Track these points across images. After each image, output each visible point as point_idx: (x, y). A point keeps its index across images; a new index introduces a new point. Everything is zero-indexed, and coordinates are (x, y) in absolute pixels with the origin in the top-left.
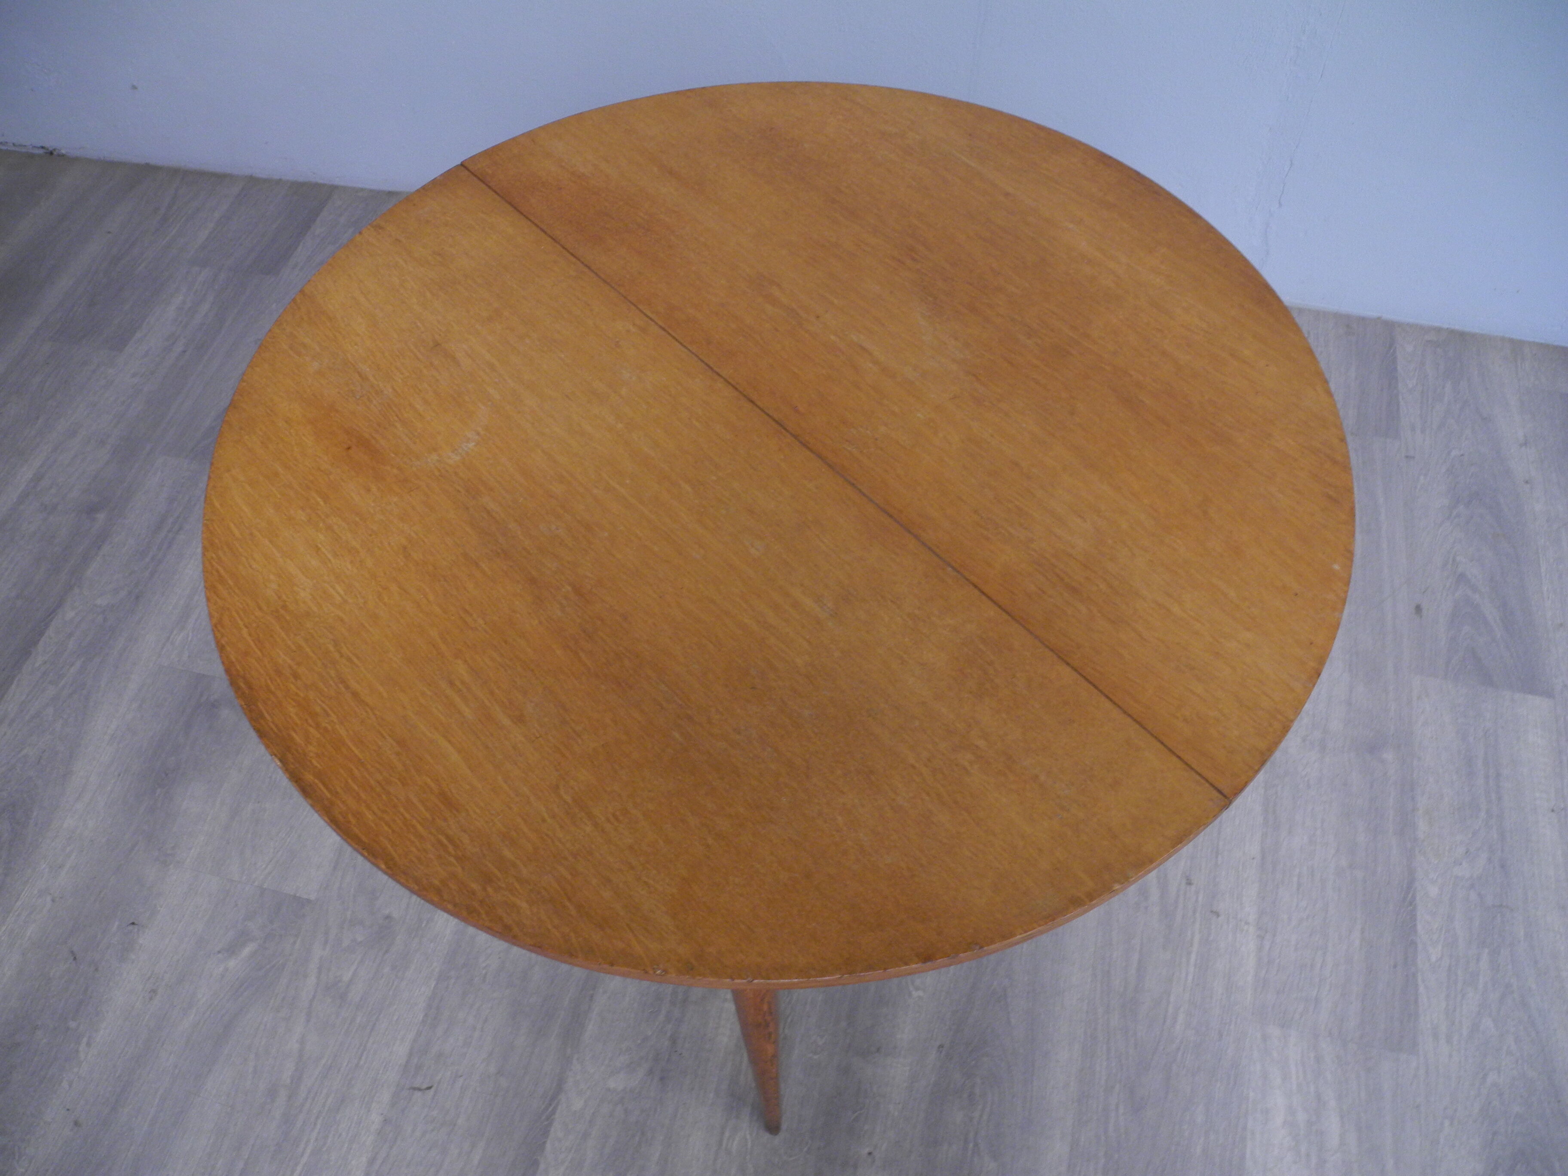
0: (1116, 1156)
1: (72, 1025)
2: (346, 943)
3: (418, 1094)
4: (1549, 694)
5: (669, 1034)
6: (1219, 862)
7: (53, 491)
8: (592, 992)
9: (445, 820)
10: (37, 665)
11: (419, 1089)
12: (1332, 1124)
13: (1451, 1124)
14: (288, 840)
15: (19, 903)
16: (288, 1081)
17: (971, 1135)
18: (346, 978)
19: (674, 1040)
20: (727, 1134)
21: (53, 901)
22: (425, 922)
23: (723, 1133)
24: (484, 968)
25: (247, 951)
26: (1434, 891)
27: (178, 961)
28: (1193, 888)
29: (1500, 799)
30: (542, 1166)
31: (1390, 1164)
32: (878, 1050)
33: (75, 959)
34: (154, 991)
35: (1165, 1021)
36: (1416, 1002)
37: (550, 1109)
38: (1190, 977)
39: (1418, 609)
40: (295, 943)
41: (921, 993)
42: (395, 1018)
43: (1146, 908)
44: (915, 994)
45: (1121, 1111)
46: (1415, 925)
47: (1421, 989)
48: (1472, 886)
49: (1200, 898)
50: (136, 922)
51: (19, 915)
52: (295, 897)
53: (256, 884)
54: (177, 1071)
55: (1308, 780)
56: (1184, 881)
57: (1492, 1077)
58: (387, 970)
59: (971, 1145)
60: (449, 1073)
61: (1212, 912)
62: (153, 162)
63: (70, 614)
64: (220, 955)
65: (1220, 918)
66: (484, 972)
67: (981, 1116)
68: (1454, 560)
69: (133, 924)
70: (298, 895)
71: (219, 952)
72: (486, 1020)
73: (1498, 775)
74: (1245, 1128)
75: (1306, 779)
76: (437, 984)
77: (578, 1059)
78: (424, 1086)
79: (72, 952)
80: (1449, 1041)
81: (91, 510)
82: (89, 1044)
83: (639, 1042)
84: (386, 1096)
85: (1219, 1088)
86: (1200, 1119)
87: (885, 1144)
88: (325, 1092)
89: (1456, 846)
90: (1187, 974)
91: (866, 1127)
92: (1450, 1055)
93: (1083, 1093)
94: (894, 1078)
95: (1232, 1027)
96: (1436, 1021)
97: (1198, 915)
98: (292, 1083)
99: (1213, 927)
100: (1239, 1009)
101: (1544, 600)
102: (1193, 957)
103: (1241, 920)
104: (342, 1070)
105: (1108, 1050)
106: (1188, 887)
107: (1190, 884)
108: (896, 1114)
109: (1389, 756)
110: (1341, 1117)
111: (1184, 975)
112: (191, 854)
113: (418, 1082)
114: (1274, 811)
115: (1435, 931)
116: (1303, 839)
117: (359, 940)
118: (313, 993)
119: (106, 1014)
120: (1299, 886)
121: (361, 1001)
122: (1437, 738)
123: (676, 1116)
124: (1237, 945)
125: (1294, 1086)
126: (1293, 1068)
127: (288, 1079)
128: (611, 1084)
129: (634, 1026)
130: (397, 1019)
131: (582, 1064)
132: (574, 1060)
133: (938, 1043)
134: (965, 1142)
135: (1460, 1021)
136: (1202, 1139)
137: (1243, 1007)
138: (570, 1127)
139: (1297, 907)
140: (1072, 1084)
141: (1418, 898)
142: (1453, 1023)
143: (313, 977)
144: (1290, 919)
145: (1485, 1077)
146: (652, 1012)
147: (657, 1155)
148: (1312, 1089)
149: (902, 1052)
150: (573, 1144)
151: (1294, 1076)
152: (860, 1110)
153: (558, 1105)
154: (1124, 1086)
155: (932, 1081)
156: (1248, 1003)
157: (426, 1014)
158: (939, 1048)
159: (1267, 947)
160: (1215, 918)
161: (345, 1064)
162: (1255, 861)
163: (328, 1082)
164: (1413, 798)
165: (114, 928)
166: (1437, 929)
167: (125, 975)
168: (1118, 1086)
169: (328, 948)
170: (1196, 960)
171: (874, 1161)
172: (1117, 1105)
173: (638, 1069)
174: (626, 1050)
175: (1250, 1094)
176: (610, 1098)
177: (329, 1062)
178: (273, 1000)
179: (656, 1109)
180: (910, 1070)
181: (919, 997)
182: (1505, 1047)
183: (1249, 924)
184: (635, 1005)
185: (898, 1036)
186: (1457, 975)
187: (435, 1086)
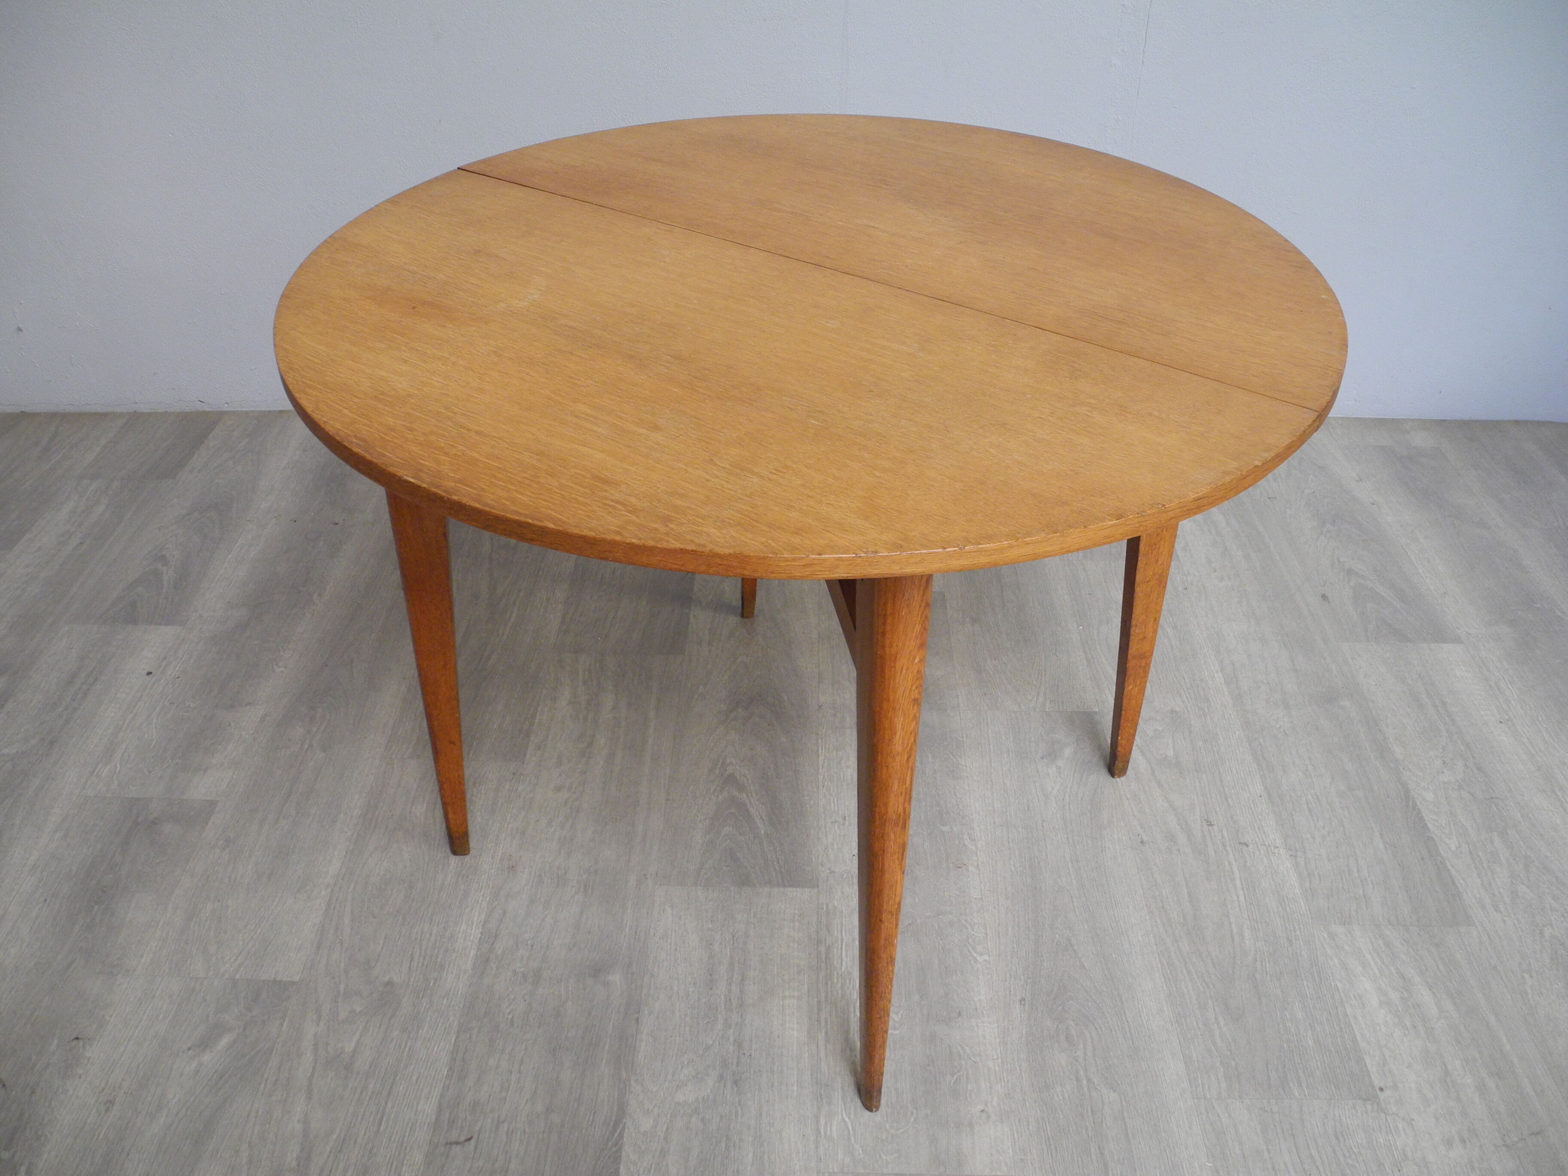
0: (1233, 1063)
1: (6, 1155)
2: (343, 1015)
3: (456, 1149)
4: (1457, 640)
5: (731, 1039)
6: (1231, 803)
8: (637, 1015)
9: (606, 491)
11: (457, 1143)
12: (1425, 996)
13: (1531, 976)
16: (294, 1164)
17: (1082, 1073)
18: (349, 1047)
19: (739, 1044)
20: (822, 1121)
22: (432, 981)
23: (818, 1122)
24: (509, 1014)
25: (224, 1041)
26: (1430, 796)
27: (138, 1066)
28: (1215, 828)
29: (1453, 720)
31: (1492, 1020)
32: (960, 1014)
33: (4, 1086)
34: (111, 1102)
35: (1233, 939)
36: (1453, 883)
37: (616, 1135)
38: (1242, 898)
39: (1324, 597)
40: (281, 1025)
41: (986, 957)
42: (415, 1078)
43: (1179, 850)
44: (980, 959)
45: (1222, 1023)
46: (1426, 825)
47: (1453, 872)
48: (1461, 787)
49: (1225, 834)
50: (80, 1037)
52: (275, 981)
53: (227, 976)
55: (1284, 731)
56: (1205, 824)
57: (1547, 932)
58: (395, 1033)
59: (1085, 1082)
60: (489, 1120)
61: (1240, 843)
64: (190, 1052)
65: (1249, 848)
66: (510, 1016)
67: (1085, 1054)
68: (1339, 561)
69: (77, 1038)
70: (278, 979)
71: (189, 1049)
72: (522, 1062)
73: (1444, 704)
74: (1346, 1015)
75: (1282, 730)
76: (457, 1037)
77: (636, 1081)
78: (463, 1138)
80: (1496, 909)
83: (701, 1053)
84: (418, 1158)
85: (1307, 985)
86: (1300, 1015)
87: (995, 1099)
88: (341, 1166)
89: (1433, 760)
90: (1238, 897)
91: (969, 1087)
92: (1504, 921)
93: (1179, 1013)
94: (984, 1037)
95: (1298, 933)
96: (1478, 896)
97: (1228, 848)
98: (299, 1165)
99: (1246, 855)
100: (1298, 917)
101: (1423, 579)
102: (1238, 882)
103: (1270, 846)
104: (359, 1140)
105: (1189, 972)
106: (1210, 828)
107: (1211, 825)
108: (997, 1068)
109: (1346, 703)
110: (1431, 990)
111: (1235, 897)
112: (143, 960)
113: (454, 1136)
114: (1264, 758)
115: (1444, 826)
116: (1298, 774)
117: (358, 1009)
118: (311, 1070)
119: (49, 1136)
120: (1310, 810)
121: (370, 1068)
122: (1380, 685)
123: (761, 1114)
124: (1274, 866)
125: (1376, 971)
126: (1369, 957)
127: (294, 1162)
128: (680, 1097)
129: (691, 1038)
130: (418, 1078)
131: (642, 1085)
132: (632, 1082)
133: (1019, 998)
134: (1077, 1080)
135: (1500, 893)
136: (1310, 1032)
137: (1300, 914)
138: (643, 1148)
139: (1315, 827)
140: (1165, 1008)
141: (1418, 803)
142: (1494, 895)
143: (309, 1055)
144: (1313, 838)
145: (1542, 933)
146: (708, 1023)
147: (750, 1156)
148: (1393, 971)
149: (984, 1012)
150: (651, 1165)
151: (1372, 963)
152: (959, 1071)
153: (624, 1127)
154: (1216, 1000)
155: (1024, 1032)
156: (1304, 910)
157: (451, 1069)
158: (1021, 1002)
159: (1302, 863)
160: (1245, 848)
161: (363, 1133)
162: (1263, 798)
163: (344, 1156)
164: (1380, 730)
165: (53, 1047)
166: (1445, 824)
167: (71, 1091)
168: (1210, 1002)
169: (322, 1024)
170: (1242, 884)
171: (989, 1117)
172: (1216, 1019)
173: (706, 1078)
174: (688, 1063)
175: (1339, 985)
176: (682, 1111)
177: (342, 1136)
178: (262, 1086)
179: (737, 1112)
180: (998, 1027)
181: (984, 960)
182: (1547, 906)
183: (1278, 847)
184: (688, 1019)
185: (975, 999)
186: (1479, 857)
187: (475, 1136)
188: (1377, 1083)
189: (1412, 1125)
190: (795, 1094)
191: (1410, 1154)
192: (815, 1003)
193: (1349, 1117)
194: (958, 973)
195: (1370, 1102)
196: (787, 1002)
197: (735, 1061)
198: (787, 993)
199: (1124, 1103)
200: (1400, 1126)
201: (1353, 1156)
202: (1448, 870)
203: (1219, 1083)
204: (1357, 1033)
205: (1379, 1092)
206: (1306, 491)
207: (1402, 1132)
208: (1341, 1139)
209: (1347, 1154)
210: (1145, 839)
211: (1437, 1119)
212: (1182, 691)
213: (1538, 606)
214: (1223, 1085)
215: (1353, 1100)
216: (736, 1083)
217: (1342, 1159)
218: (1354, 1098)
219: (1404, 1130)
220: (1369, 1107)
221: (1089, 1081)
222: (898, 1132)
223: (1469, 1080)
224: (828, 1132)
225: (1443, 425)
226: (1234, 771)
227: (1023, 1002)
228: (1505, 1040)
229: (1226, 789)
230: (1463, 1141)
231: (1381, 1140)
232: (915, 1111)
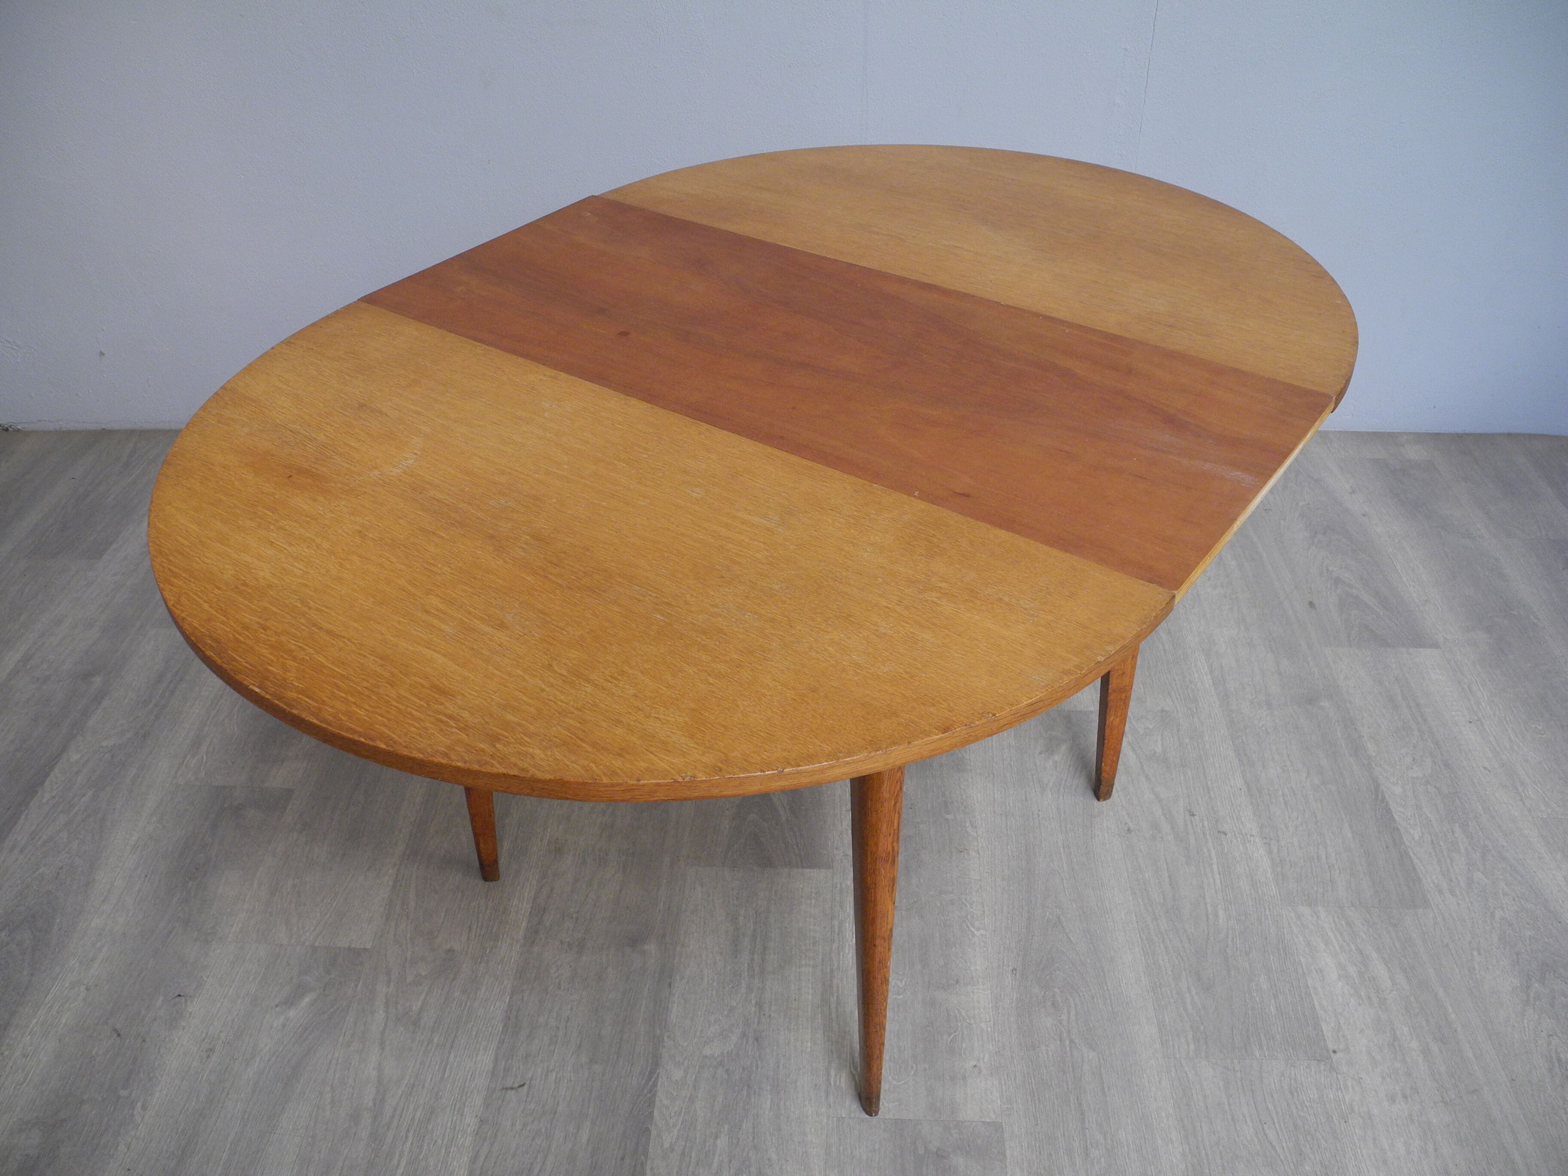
0: (1202, 1028)
1: (124, 1093)
2: (410, 979)
3: (511, 1094)
4: (1436, 646)
5: (753, 1002)
6: (1213, 796)
7: (45, 666)
8: (670, 980)
10: (45, 800)
11: (512, 1089)
12: (1380, 970)
13: (1480, 954)
14: (334, 904)
15: (49, 997)
16: (371, 1104)
17: (1065, 1034)
18: (416, 1006)
19: (760, 1006)
21: (87, 989)
22: (488, 950)
23: (829, 1074)
24: (557, 977)
25: (307, 1000)
26: (1398, 790)
27: (233, 1020)
28: (1197, 818)
29: (1425, 720)
30: (654, 1132)
31: (1441, 992)
32: (957, 982)
33: (119, 1035)
34: (212, 1050)
35: (1208, 918)
36: (1414, 869)
37: (651, 1083)
38: (1218, 881)
39: (1311, 604)
40: (356, 986)
41: (982, 932)
42: (474, 1033)
43: (1162, 838)
44: (978, 933)
45: (1194, 992)
46: (1392, 816)
47: (1416, 860)
48: (1428, 782)
49: (1206, 823)
50: (182, 994)
51: (51, 1008)
52: (349, 949)
53: (307, 943)
54: (246, 1116)
55: (1266, 730)
56: (1187, 814)
57: (1498, 914)
58: (457, 994)
59: (1067, 1042)
60: (539, 1070)
61: (1219, 832)
62: (108, 427)
63: (75, 757)
64: (277, 1009)
65: (1227, 836)
66: (557, 981)
67: (1069, 1017)
68: (1327, 570)
69: (179, 996)
70: (353, 946)
71: (277, 1006)
72: (568, 1019)
73: (1418, 705)
74: (1307, 986)
75: (1264, 729)
76: (511, 998)
77: (668, 1037)
78: (517, 1085)
79: (115, 1030)
80: (1452, 893)
81: (87, 676)
82: (144, 1108)
83: (726, 1013)
84: (478, 1100)
85: (1273, 960)
86: (1265, 986)
87: (987, 1056)
88: (412, 1106)
89: (1404, 757)
90: (1214, 881)
91: (964, 1045)
92: (1458, 904)
93: (1155, 984)
94: (978, 1002)
95: (1268, 912)
96: (1436, 881)
97: (1208, 837)
98: (375, 1105)
99: (1224, 843)
100: (1268, 898)
101: (1407, 587)
102: (1215, 867)
103: (1246, 834)
104: (426, 1085)
105: (1166, 948)
106: (1192, 818)
107: (1193, 815)
108: (989, 1029)
109: (1325, 704)
110: (1385, 964)
111: (1212, 881)
112: (233, 930)
113: (509, 1083)
114: (1246, 754)
115: (1410, 818)
116: (1277, 770)
117: (423, 974)
118: (383, 1025)
119: (160, 1078)
120: (1286, 803)
121: (435, 1024)
122: (1359, 687)
123: (778, 1067)
124: (1250, 852)
125: (1337, 948)
126: (1331, 934)
127: (370, 1103)
128: (707, 1051)
129: (718, 1001)
130: (477, 1034)
131: (674, 1041)
132: (665, 1038)
133: (1011, 968)
134: (1061, 1040)
135: (1456, 878)
136: (1273, 1001)
137: (1271, 897)
138: (675, 1094)
139: (1289, 818)
140: (1143, 978)
141: (1387, 796)
142: (1452, 881)
143: (381, 1012)
144: (1287, 827)
145: (1493, 915)
146: (733, 987)
147: (769, 1102)
148: (1353, 948)
149: (980, 980)
150: (682, 1108)
151: (1334, 941)
152: (955, 1032)
153: (657, 1078)
154: (1190, 972)
155: (1014, 999)
156: (1275, 893)
157: (505, 1024)
158: (1013, 971)
159: (1276, 851)
160: (1223, 836)
161: (429, 1079)
162: (1242, 791)
163: (414, 1098)
164: (1356, 729)
165: (159, 1002)
166: (1411, 816)
167: (176, 1040)
168: (1184, 973)
169: (392, 985)
170: (1219, 869)
171: (980, 1071)
172: (1188, 988)
173: (730, 1035)
174: (715, 1021)
175: (1302, 960)
176: (709, 1064)
177: (412, 1082)
178: (341, 1038)
179: (757, 1065)
180: (991, 993)
181: (981, 935)
182: (1501, 891)
183: (1253, 836)
184: (715, 984)
185: (972, 968)
186: (1440, 846)
187: (528, 1083)
188: (1331, 1046)
189: (1360, 1082)
190: (809, 1050)
191: (1356, 1109)
192: (829, 971)
193: (1304, 1075)
194: (957, 945)
195: (1323, 1063)
196: (803, 970)
197: (756, 1021)
198: (803, 962)
199: (1101, 1061)
200: (1350, 1084)
201: (1305, 1109)
202: (1410, 858)
203: (1188, 1045)
204: (1316, 1002)
205: (1332, 1055)
206: (1301, 503)
207: (1351, 1089)
208: (1295, 1094)
209: (1300, 1107)
210: (1131, 826)
211: (1383, 1078)
212: (1173, 692)
213: (1515, 613)
214: (1192, 1047)
215: (1308, 1061)
216: (757, 1039)
217: (1294, 1111)
218: (1309, 1060)
219: (1353, 1087)
220: (1322, 1067)
221: (1071, 1041)
222: (900, 1083)
223: (1414, 1044)
224: (838, 1083)
225: (1437, 439)
226: (1217, 766)
227: (1014, 972)
228: (1450, 1010)
229: (1209, 783)
230: (1405, 1097)
231: (1332, 1096)
232: (915, 1066)
